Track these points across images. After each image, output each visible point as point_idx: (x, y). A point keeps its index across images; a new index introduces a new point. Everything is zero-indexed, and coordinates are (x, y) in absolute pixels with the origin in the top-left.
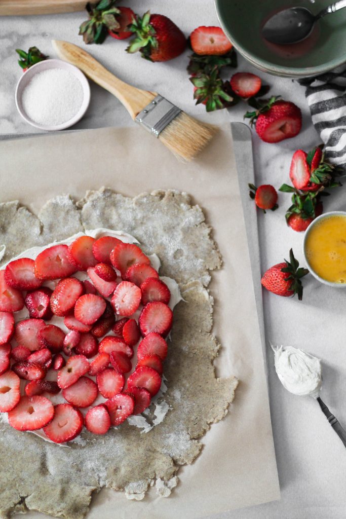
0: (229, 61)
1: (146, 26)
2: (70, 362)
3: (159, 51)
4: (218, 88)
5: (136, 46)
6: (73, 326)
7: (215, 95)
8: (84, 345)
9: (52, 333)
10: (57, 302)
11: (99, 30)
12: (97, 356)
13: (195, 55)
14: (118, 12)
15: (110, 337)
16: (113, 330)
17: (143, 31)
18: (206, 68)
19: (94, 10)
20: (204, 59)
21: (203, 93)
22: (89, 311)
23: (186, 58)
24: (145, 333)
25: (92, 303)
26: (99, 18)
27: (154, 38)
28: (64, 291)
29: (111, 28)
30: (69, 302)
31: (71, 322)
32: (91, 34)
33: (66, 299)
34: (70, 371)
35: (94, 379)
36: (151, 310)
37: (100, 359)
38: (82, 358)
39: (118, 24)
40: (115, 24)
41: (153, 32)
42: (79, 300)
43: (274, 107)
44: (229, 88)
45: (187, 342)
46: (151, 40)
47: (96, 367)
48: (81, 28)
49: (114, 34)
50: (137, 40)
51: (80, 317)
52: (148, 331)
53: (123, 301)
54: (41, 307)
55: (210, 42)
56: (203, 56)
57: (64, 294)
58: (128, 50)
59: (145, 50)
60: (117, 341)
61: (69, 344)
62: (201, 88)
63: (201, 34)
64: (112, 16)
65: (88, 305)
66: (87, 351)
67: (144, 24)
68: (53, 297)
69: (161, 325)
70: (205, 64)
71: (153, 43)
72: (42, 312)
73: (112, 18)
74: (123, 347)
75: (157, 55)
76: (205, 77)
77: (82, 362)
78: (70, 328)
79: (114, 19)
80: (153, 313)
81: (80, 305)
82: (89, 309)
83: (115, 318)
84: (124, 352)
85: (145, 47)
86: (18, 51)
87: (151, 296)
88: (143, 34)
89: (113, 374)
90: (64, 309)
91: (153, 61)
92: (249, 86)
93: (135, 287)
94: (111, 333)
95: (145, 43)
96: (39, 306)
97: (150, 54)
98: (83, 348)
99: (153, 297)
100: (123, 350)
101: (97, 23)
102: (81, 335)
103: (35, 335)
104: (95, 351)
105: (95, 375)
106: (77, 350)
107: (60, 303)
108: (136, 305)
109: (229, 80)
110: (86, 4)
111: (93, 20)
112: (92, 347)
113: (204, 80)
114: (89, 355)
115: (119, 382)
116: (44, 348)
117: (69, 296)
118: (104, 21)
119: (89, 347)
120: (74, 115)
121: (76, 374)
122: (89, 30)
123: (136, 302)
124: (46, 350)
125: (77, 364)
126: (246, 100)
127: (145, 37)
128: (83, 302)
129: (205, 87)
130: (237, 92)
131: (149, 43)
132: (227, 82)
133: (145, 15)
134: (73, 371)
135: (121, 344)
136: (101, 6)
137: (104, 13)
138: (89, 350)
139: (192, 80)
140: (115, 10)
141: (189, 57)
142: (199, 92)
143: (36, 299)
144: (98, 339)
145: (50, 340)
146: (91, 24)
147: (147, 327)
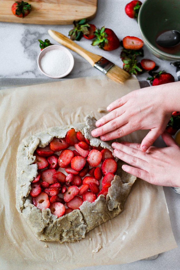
0: (141, 53)
1: (103, 33)
2: (69, 189)
3: (108, 45)
4: (135, 65)
5: (97, 43)
6: (70, 172)
7: (133, 68)
8: (76, 181)
9: (60, 175)
10: (62, 161)
11: (79, 34)
12: (83, 186)
13: (124, 49)
14: (89, 26)
15: (88, 177)
16: (89, 174)
17: (101, 35)
18: (129, 56)
19: (77, 24)
20: (129, 51)
21: (128, 67)
22: (78, 164)
23: (120, 50)
24: (105, 174)
25: (79, 160)
26: (79, 28)
27: (106, 39)
28: (65, 156)
29: (85, 33)
30: (68, 160)
31: (69, 170)
32: (74, 36)
33: (66, 159)
34: (69, 193)
35: (81, 197)
36: (107, 162)
37: (84, 187)
38: (75, 187)
39: (89, 32)
40: (87, 32)
41: (106, 36)
42: (73, 159)
43: (162, 75)
44: (140, 65)
45: (125, 178)
46: (105, 40)
47: (82, 191)
48: (69, 33)
49: (86, 36)
50: (97, 40)
51: (74, 167)
52: (107, 173)
53: (93, 159)
54: (54, 164)
55: (132, 43)
56: (128, 50)
57: (65, 157)
58: (92, 44)
59: (102, 44)
60: (92, 178)
61: (69, 180)
62: (127, 64)
63: (128, 39)
64: (86, 28)
65: (77, 161)
66: (77, 184)
67: (101, 32)
68: (60, 158)
69: (113, 169)
70: (129, 54)
71: (106, 41)
72: (54, 166)
73: (86, 29)
74: (95, 181)
75: (107, 47)
76: (129, 59)
77: (75, 189)
78: (69, 173)
79: (87, 30)
80: (108, 164)
81: (73, 162)
82: (78, 163)
83: (89, 168)
84: (95, 183)
85: (102, 42)
86: (39, 40)
87: (106, 156)
88: (100, 37)
89: (90, 194)
90: (65, 164)
91: (105, 50)
92: (149, 65)
93: (99, 152)
94: (88, 175)
95: (102, 41)
96: (52, 163)
97: (104, 46)
98: (75, 182)
99: (107, 157)
100: (95, 182)
101: (78, 31)
102: (74, 176)
103: (52, 176)
104: (81, 184)
105: (82, 195)
106: (72, 184)
107: (63, 161)
108: (100, 161)
109: (140, 62)
110: (73, 21)
111: (76, 29)
112: (79, 182)
113: (129, 60)
114: (79, 186)
115: (94, 198)
116: (57, 182)
117: (68, 158)
118: (82, 30)
119: (78, 182)
120: (65, 72)
121: (73, 195)
122: (74, 34)
123: (99, 159)
124: (58, 184)
125: (73, 190)
126: (148, 71)
127: (102, 38)
128: (75, 160)
129: (129, 64)
130: (144, 67)
131: (104, 41)
132: (139, 63)
133: (102, 28)
134: (71, 193)
135: (94, 180)
136: (80, 23)
137: (82, 26)
138: (78, 183)
139: (122, 60)
140: (87, 25)
141: (121, 50)
142: (126, 66)
143: (51, 160)
144: (82, 178)
145: (59, 178)
146: (75, 31)
147: (106, 171)
